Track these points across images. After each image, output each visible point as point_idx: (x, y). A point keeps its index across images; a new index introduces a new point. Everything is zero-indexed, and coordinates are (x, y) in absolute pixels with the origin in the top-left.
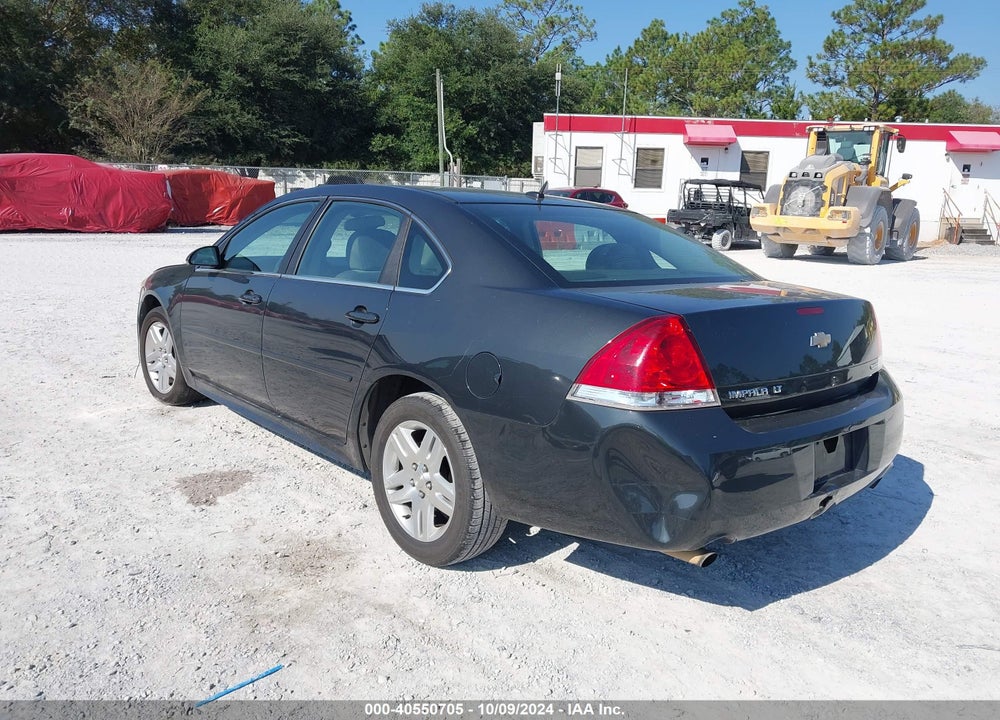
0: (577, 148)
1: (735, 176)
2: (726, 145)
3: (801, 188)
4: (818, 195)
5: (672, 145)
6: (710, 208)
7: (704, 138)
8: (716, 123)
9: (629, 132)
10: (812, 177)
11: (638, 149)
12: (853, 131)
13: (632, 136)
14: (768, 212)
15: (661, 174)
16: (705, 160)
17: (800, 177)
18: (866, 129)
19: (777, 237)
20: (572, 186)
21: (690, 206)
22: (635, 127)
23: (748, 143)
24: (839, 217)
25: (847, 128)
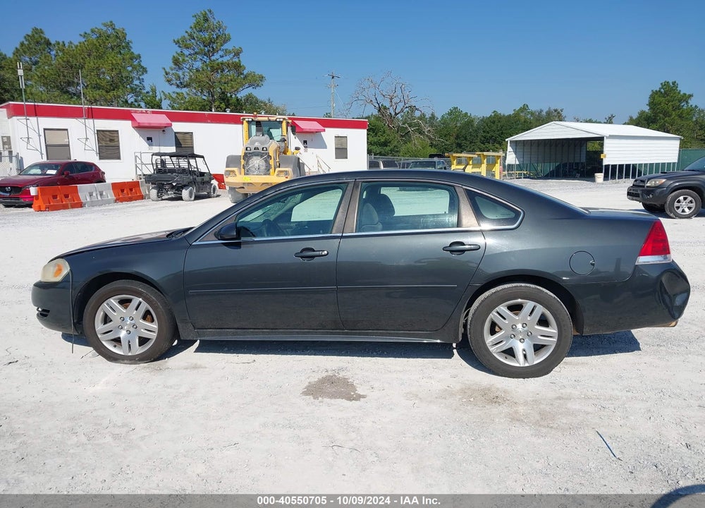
0: (45, 129)
1: (173, 149)
2: (163, 129)
3: (255, 158)
4: (266, 161)
5: (124, 128)
6: (175, 172)
7: (150, 123)
8: (153, 112)
9: (88, 118)
10: (260, 150)
11: (97, 131)
12: (270, 121)
13: (91, 121)
14: (237, 173)
15: (119, 149)
16: (149, 139)
17: (253, 150)
18: (278, 120)
19: (242, 189)
20: (45, 159)
21: (159, 171)
22: (92, 114)
23: (179, 127)
24: (283, 174)
25: (266, 119)
